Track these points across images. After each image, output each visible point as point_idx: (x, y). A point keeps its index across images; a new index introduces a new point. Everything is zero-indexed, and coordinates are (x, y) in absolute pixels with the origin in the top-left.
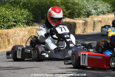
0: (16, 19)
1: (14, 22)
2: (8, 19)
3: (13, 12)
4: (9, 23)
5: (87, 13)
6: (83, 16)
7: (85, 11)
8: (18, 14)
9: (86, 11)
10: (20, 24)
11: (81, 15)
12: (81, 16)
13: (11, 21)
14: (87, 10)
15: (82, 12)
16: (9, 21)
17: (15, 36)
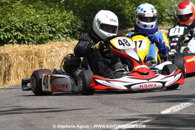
0: (54, 27)
1: (50, 32)
2: (40, 28)
3: (49, 16)
4: (41, 33)
5: (174, 16)
6: (166, 22)
7: (170, 14)
8: (57, 20)
9: (172, 14)
10: (60, 35)
11: (163, 21)
12: (163, 23)
13: (44, 30)
14: (174, 13)
15: (166, 16)
16: (40, 31)
17: (51, 56)
